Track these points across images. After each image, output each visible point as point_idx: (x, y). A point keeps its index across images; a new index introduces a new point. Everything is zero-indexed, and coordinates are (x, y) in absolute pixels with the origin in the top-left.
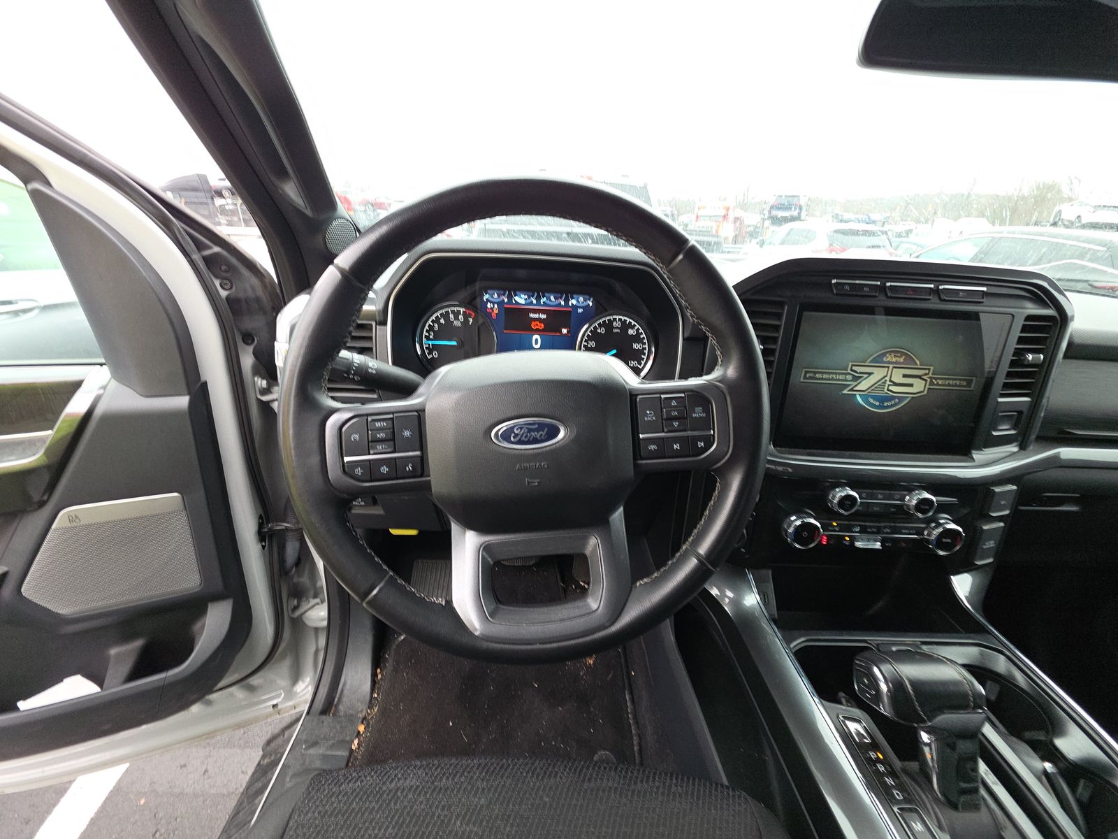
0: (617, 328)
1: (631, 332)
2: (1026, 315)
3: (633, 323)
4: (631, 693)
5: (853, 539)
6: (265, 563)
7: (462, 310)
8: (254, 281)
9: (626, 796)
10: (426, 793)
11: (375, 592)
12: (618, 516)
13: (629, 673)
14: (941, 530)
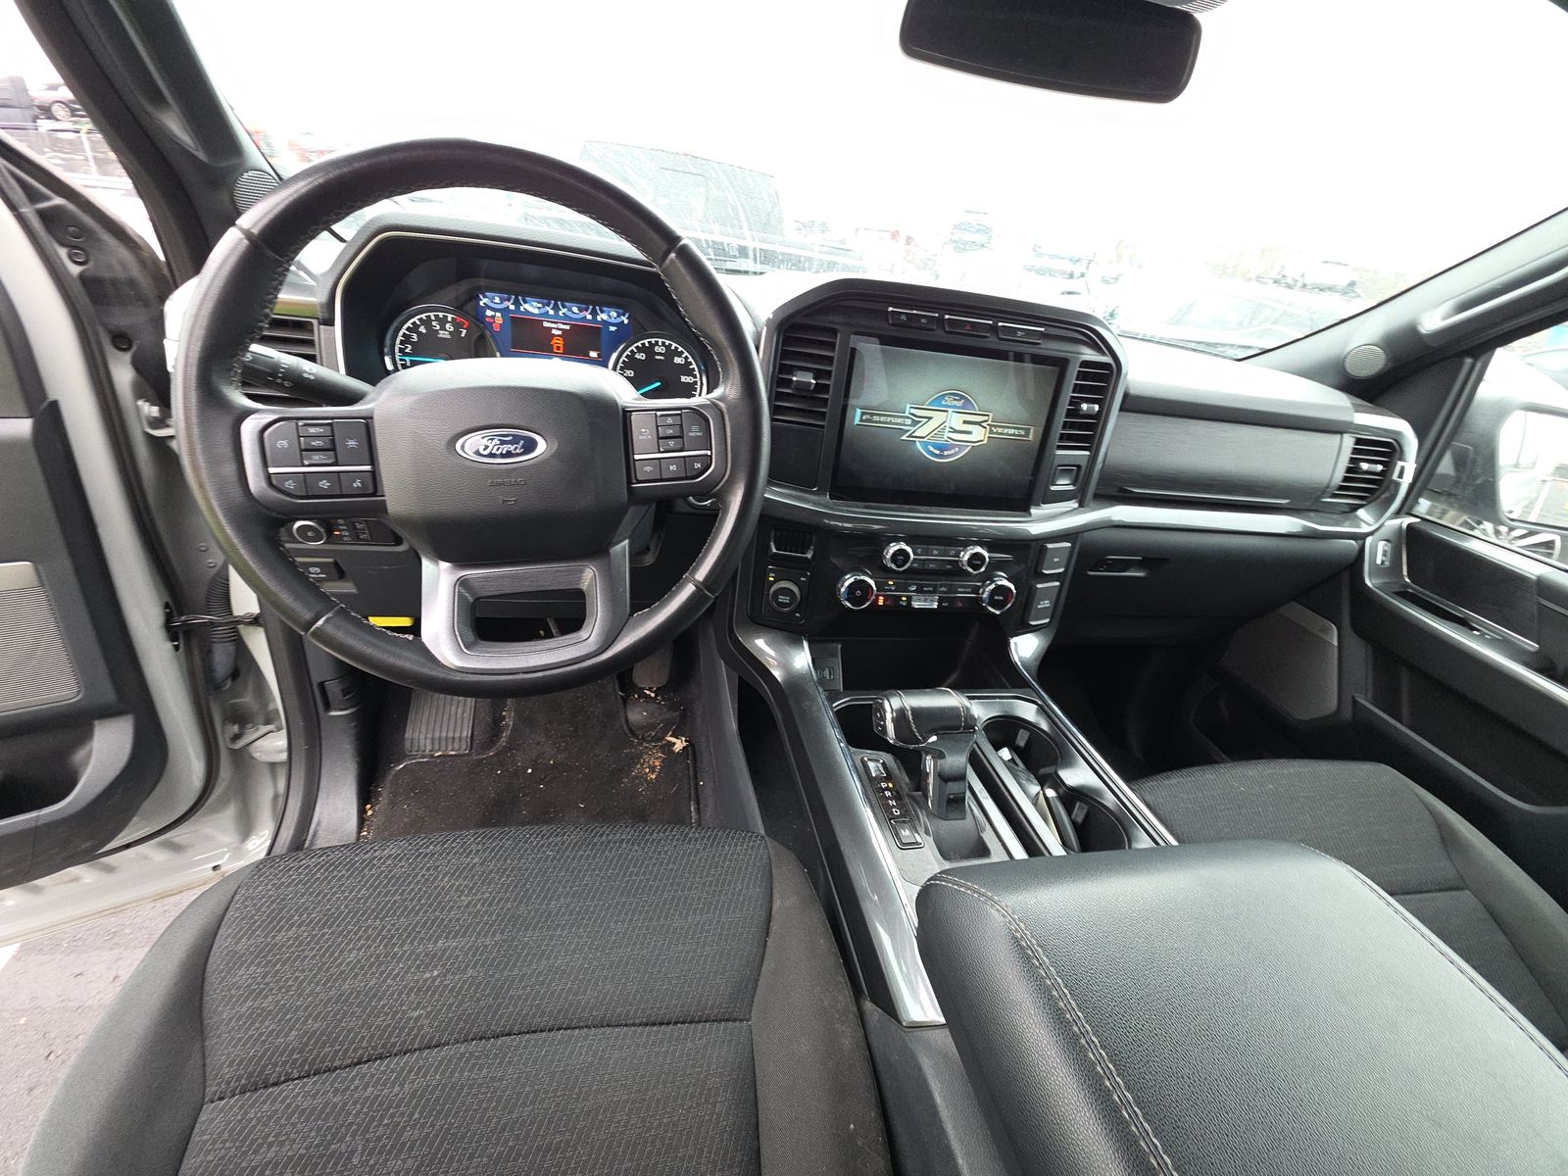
0: (660, 354)
1: (678, 360)
2: (1081, 361)
3: (680, 349)
4: (698, 804)
5: (909, 599)
6: (182, 672)
7: (450, 317)
8: (124, 254)
9: (639, 844)
10: (408, 859)
11: (320, 622)
12: (622, 547)
13: (697, 784)
14: (993, 586)
